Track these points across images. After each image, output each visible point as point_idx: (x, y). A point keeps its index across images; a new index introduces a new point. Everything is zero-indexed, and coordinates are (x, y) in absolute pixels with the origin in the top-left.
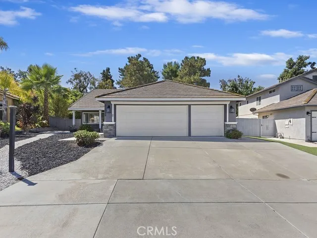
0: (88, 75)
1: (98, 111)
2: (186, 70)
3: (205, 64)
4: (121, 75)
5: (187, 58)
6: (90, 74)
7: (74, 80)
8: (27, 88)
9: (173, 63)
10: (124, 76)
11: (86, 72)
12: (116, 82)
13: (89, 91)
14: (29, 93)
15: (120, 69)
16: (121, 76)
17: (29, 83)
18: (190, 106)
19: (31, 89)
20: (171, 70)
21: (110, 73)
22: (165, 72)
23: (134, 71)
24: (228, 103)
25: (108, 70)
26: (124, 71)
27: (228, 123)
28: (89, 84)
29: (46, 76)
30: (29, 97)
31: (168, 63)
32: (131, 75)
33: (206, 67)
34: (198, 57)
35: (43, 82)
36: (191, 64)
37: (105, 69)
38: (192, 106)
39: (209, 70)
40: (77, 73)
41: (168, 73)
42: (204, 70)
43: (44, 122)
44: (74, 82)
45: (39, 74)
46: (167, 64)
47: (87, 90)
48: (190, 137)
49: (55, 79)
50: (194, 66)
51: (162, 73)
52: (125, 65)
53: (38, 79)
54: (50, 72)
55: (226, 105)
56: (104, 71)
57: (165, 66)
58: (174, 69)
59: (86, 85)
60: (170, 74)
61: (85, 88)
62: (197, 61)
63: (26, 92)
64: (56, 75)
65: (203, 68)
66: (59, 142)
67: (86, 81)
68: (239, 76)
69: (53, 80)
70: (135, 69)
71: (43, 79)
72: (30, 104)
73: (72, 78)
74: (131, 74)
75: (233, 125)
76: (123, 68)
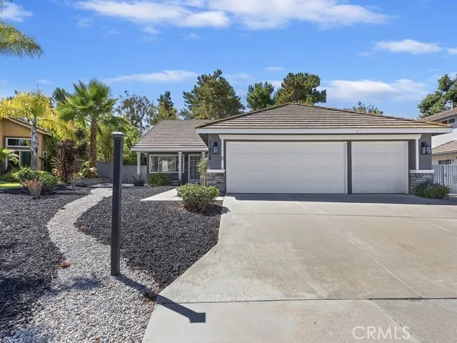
0: (144, 101)
1: (177, 153)
2: (289, 93)
3: (319, 84)
4: (187, 102)
5: (290, 75)
6: (147, 100)
7: (123, 108)
8: (67, 117)
9: (263, 84)
10: (192, 103)
11: (142, 96)
12: (179, 112)
13: (144, 124)
14: (69, 125)
15: (185, 94)
16: (187, 104)
17: (70, 110)
18: (349, 142)
19: (72, 118)
20: (262, 94)
21: (170, 99)
22: (251, 97)
23: (213, 95)
24: (417, 138)
25: (168, 94)
26: (192, 97)
27: (418, 171)
28: (146, 115)
29: (94, 99)
30: (69, 132)
31: (256, 85)
32: (208, 101)
33: (319, 89)
34: (306, 75)
35: (91, 108)
36: (298, 83)
37: (163, 94)
38: (352, 143)
39: (324, 93)
40: (128, 98)
41: (256, 99)
42: (317, 93)
43: (91, 169)
44: (123, 112)
45: (85, 96)
46: (253, 86)
47: (141, 123)
48: (350, 195)
49: (108, 104)
50: (302, 87)
51: (248, 100)
52: (193, 88)
53: (83, 103)
54: (101, 93)
55: (415, 140)
56: (162, 96)
57: (251, 89)
59: (141, 116)
60: (259, 100)
61: (139, 120)
62: (307, 79)
63: (64, 123)
64: (109, 97)
65: (315, 90)
66: (143, 203)
67: (140, 110)
68: (360, 104)
69: (105, 105)
70: (214, 92)
71: (91, 103)
72: (73, 142)
73: (120, 105)
74: (207, 99)
75: (426, 174)
76: (190, 91)
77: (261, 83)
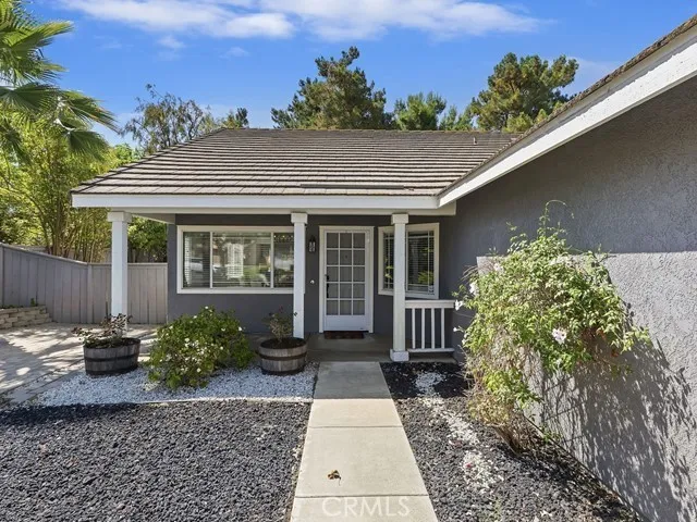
0: (190, 110)
6: (196, 109)
7: (144, 126)
9: (425, 96)
11: (185, 100)
15: (275, 113)
25: (242, 114)
26: (289, 118)
31: (409, 98)
40: (154, 101)
44: (145, 134)
46: (405, 100)
58: (430, 112)
67: (183, 131)
73: (137, 117)
77: (421, 95)
